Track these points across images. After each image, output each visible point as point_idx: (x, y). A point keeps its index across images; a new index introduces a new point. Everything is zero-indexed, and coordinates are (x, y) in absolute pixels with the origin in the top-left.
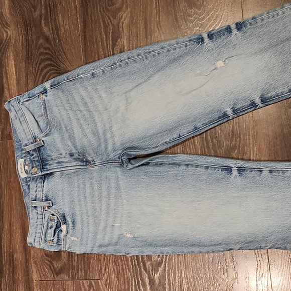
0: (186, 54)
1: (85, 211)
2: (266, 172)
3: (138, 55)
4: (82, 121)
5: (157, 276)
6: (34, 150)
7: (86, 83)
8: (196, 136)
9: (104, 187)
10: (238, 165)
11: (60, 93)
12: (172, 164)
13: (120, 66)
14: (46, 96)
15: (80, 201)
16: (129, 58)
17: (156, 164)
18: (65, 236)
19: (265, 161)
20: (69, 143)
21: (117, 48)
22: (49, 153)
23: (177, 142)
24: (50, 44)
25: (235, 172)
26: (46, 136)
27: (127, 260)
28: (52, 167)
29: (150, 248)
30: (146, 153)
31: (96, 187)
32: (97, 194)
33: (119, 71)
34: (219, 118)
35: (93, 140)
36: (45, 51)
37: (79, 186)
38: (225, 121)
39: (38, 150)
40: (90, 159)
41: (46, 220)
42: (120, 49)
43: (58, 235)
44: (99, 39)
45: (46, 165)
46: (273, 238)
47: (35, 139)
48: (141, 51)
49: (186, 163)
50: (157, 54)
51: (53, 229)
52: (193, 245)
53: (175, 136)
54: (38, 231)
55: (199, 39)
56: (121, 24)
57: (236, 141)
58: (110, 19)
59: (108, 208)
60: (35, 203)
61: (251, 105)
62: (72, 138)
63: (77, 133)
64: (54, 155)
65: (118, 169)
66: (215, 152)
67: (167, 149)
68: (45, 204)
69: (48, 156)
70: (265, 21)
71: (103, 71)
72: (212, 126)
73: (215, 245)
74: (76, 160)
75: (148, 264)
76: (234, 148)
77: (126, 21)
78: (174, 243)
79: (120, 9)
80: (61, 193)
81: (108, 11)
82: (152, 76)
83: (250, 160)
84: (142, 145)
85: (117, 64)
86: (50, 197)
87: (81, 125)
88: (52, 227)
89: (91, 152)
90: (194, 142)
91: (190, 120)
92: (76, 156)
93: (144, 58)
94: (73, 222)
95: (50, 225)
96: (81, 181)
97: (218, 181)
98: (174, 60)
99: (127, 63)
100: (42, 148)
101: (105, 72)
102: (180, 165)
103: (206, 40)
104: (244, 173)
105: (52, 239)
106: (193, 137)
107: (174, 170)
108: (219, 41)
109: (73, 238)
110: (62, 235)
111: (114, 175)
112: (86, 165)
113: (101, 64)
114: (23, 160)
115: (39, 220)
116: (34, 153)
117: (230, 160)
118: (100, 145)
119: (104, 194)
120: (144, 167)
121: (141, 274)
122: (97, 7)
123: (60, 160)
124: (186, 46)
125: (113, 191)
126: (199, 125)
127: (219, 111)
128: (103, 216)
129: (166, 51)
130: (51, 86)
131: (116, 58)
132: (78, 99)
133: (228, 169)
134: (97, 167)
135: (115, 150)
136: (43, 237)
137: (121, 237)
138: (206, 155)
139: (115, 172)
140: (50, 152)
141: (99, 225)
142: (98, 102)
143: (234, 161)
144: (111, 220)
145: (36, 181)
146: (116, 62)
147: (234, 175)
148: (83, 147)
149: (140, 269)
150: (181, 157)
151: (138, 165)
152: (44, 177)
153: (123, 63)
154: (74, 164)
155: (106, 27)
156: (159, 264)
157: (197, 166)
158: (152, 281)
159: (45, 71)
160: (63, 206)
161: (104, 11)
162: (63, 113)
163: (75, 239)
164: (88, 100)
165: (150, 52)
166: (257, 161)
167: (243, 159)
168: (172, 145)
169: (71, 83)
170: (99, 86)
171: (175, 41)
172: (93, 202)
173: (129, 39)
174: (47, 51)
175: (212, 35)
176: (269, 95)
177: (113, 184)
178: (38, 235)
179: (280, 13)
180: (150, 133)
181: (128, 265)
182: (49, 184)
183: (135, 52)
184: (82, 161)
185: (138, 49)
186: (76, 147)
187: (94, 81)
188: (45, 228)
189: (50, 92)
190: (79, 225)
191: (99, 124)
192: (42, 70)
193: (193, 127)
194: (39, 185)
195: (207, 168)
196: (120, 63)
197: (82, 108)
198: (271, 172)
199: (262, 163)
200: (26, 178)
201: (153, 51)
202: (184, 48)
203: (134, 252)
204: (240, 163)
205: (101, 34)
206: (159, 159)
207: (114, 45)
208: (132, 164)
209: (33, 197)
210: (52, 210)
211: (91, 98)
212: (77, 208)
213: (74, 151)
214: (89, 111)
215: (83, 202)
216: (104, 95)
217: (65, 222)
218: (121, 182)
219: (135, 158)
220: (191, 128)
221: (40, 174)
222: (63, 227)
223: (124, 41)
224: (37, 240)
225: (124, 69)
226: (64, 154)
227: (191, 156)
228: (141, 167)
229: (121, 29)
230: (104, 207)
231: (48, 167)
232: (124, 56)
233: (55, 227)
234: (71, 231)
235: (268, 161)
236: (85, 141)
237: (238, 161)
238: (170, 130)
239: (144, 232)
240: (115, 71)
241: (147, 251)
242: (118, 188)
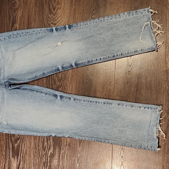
0: (45, 36)
2: (72, 99)
3: (22, 33)
5: (16, 145)
8: (45, 77)
10: (60, 95)
12: (30, 90)
13: (13, 37)
16: (17, 34)
17: (24, 89)
19: (73, 94)
21: (14, 28)
23: (34, 79)
25: (59, 98)
27: (3, 136)
29: (13, 130)
30: (18, 82)
33: (12, 39)
34: (55, 70)
38: (58, 72)
42: (15, 29)
44: (6, 22)
46: (71, 132)
48: (24, 31)
49: (37, 90)
50: (31, 34)
52: (34, 131)
53: (34, 76)
55: (51, 30)
56: (17, 16)
57: (62, 83)
58: (12, 13)
61: (70, 66)
65: (4, 89)
66: (52, 87)
67: (30, 82)
70: (82, 26)
71: (5, 39)
72: (52, 74)
73: (44, 133)
75: (13, 138)
76: (60, 86)
77: (20, 15)
78: (26, 129)
79: (17, 9)
81: (12, 9)
82: (27, 44)
83: (67, 93)
84: (18, 78)
85: (12, 36)
90: (43, 80)
91: (42, 69)
93: (25, 35)
97: (50, 101)
98: (39, 38)
99: (17, 36)
101: (6, 39)
102: (34, 91)
103: (54, 31)
104: (63, 99)
106: (43, 78)
107: (30, 93)
108: (60, 32)
111: (2, 91)
113: (4, 35)
117: (57, 92)
120: (16, 89)
121: (9, 143)
122: (7, 6)
124: (45, 32)
126: (45, 72)
127: (56, 67)
129: (35, 33)
131: (11, 33)
133: (56, 96)
135: (4, 79)
137: (1, 123)
138: (48, 88)
143: (59, 92)
146: (11, 35)
147: (58, 99)
149: (9, 140)
150: (36, 87)
151: (13, 88)
153: (15, 36)
155: (10, 16)
156: (18, 139)
157: (42, 92)
158: (13, 147)
161: (10, 9)
165: (28, 33)
166: (70, 94)
167: (64, 92)
168: (32, 80)
170: (2, 46)
171: (40, 29)
173: (20, 25)
175: (57, 29)
176: (79, 62)
179: (89, 24)
180: (23, 73)
181: (3, 138)
183: (21, 31)
185: (22, 30)
193: (42, 73)
195: (46, 94)
196: (13, 36)
198: (74, 100)
199: (71, 95)
201: (29, 32)
202: (44, 33)
203: (6, 132)
204: (62, 94)
205: (7, 20)
206: (25, 86)
207: (12, 26)
208: (11, 87)
216: (3, 51)
218: (5, 96)
219: (14, 84)
220: (41, 73)
223: (17, 25)
225: (15, 39)
227: (40, 87)
228: (15, 90)
229: (16, 19)
232: (15, 32)
235: (75, 94)
237: (61, 93)
238: (31, 73)
239: (12, 122)
240: (10, 40)
241: (13, 132)
242: (3, 98)
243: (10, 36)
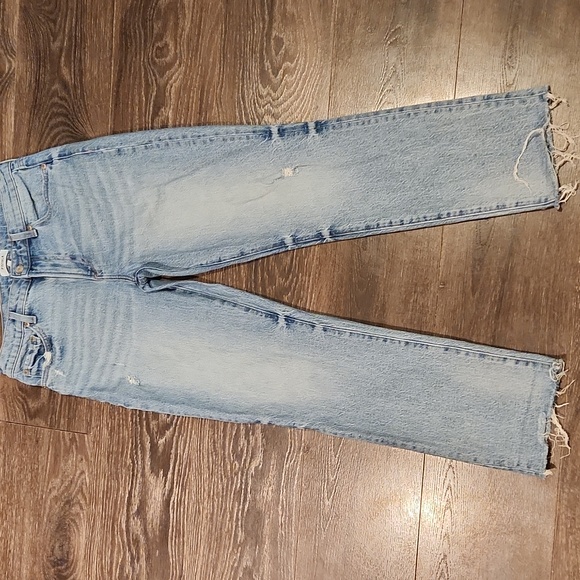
0: (247, 148)
1: (79, 338)
2: (319, 327)
3: (184, 137)
4: (94, 214)
5: (161, 441)
6: (23, 241)
7: (108, 161)
8: (244, 264)
9: (110, 311)
10: (287, 313)
11: (70, 169)
12: (204, 296)
13: (158, 146)
14: (51, 168)
15: (74, 323)
16: (170, 139)
17: (185, 292)
18: (49, 367)
19: (322, 314)
20: (72, 241)
21: (159, 120)
22: (43, 249)
23: (214, 268)
24: (68, 93)
25: (282, 322)
26: (42, 224)
27: (126, 414)
28: (44, 269)
29: (155, 403)
30: (172, 275)
31: (98, 308)
32: (98, 319)
33: (156, 152)
34: (275, 245)
35: (106, 243)
36: (60, 102)
37: (76, 302)
38: (281, 250)
39: (29, 241)
40: (96, 268)
41: (25, 341)
42: (163, 122)
43: (39, 364)
44: (137, 101)
45: (36, 265)
46: (312, 415)
47: (27, 225)
48: (189, 132)
49: (223, 297)
50: (208, 141)
51: (34, 354)
52: (212, 408)
53: (214, 259)
54: (12, 354)
55: (266, 132)
56: (168, 86)
57: (292, 280)
58: (154, 75)
59: (111, 340)
60: (14, 316)
61: (316, 236)
62: (76, 234)
63: (85, 228)
64: (50, 254)
65: (132, 289)
66: (264, 290)
67: (203, 274)
68: (26, 319)
69: (41, 253)
70: (353, 127)
71: (134, 149)
72: (264, 255)
73: (239, 413)
74: (78, 265)
75: (153, 424)
76: (287, 290)
77: (176, 84)
78: (190, 401)
79: (169, 66)
80: (50, 308)
81: (154, 63)
82: (198, 169)
83: (304, 309)
84: (170, 262)
85: (154, 144)
86: (35, 311)
87: (92, 218)
88: (32, 352)
89: (100, 259)
90: (240, 271)
91: (238, 241)
92: (79, 260)
93: (192, 143)
94: (62, 350)
95: (30, 349)
96: (80, 296)
97: (259, 328)
98: (230, 154)
99: (168, 145)
100: (33, 241)
101: (137, 150)
102: (213, 298)
103: (275, 135)
104: (292, 325)
105: (30, 368)
106: (239, 265)
107: (205, 305)
108: (291, 140)
109: (57, 372)
110: (44, 365)
111: (126, 296)
112: (91, 276)
113: (132, 138)
114: (7, 251)
115: (16, 340)
116: (22, 245)
117: (278, 305)
118: (113, 252)
119: (109, 319)
120: (166, 293)
121: (141, 435)
122: (140, 55)
123: (57, 262)
124: (248, 138)
125: (121, 318)
126: (247, 250)
127: (276, 236)
128: (103, 350)
129: (221, 139)
130: (60, 156)
131: (153, 135)
132: (92, 180)
133: (274, 316)
134: (104, 282)
135: (131, 263)
136: (19, 363)
137: (122, 381)
138: (251, 292)
139: (128, 294)
141: (96, 361)
142: (120, 190)
143: (283, 307)
144: (112, 357)
145: (20, 284)
146: (153, 140)
147: (280, 325)
148: (90, 250)
149: (142, 428)
150: (219, 289)
151: (158, 289)
152: (32, 281)
153: (162, 144)
154: (75, 271)
155: (147, 85)
156: (167, 426)
157: (235, 305)
158: (154, 446)
159: (56, 130)
160: (51, 325)
161: (149, 63)
162: (71, 197)
163: (61, 374)
164: (106, 186)
165: (199, 136)
166: (313, 312)
167: (296, 307)
168: (210, 269)
169: (88, 158)
170: (125, 168)
171: (234, 128)
172: (91, 329)
173: (176, 111)
174: (63, 103)
175: (284, 130)
176: (341, 228)
177: (122, 309)
178: (11, 360)
179: (372, 121)
180: (184, 248)
181: (127, 420)
182: (36, 293)
183: (179, 132)
184: (86, 269)
185: (185, 129)
186: (80, 248)
187: (118, 159)
188: (23, 351)
189: (57, 163)
190: (68, 356)
191: (117, 222)
192: (52, 128)
193: (238, 252)
194: (23, 291)
195: (248, 309)
196: (157, 142)
197: (96, 196)
198: (325, 330)
199: (317, 315)
200: (7, 278)
201: (204, 136)
202: (245, 141)
203: (136, 405)
204: (290, 312)
205: (140, 94)
206: (189, 285)
207: (156, 114)
208: (150, 287)
209: (12, 306)
210: (35, 329)
211: (112, 184)
212: (70, 333)
213: (77, 253)
214: (106, 201)
215: (78, 325)
216: (130, 183)
217: (51, 347)
218: (134, 308)
219: (159, 278)
220: (236, 252)
221: (26, 276)
222: (48, 355)
223: (169, 113)
224: (9, 365)
225: (163, 152)
226: (63, 255)
227: (232, 289)
228: (162, 293)
229: (167, 94)
230: (106, 337)
231: (38, 268)
232: (164, 134)
233: (36, 352)
234: (57, 362)
235: (327, 315)
236: (94, 242)
237: (288, 308)
238: (208, 250)
239: (153, 380)
240: (149, 152)
241: (153, 407)
242: (128, 316)
243: (150, 142)
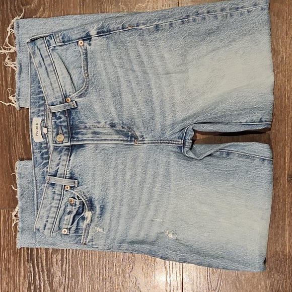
1: (119, 198)
3: (222, 10)
4: (134, 85)
6: (63, 112)
7: (146, 36)
9: (150, 172)
11: (111, 45)
13: (195, 20)
14: (90, 44)
15: (116, 184)
16: (208, 12)
18: (89, 225)
20: (113, 110)
22: (83, 118)
26: (80, 96)
28: (86, 137)
31: (139, 170)
32: (139, 179)
33: (192, 27)
35: (145, 111)
37: (116, 166)
39: (68, 112)
40: (138, 134)
41: (64, 202)
43: (78, 223)
45: (77, 133)
47: (66, 97)
48: (227, 5)
50: (246, 12)
51: (73, 215)
54: (51, 215)
59: (150, 199)
60: (53, 180)
63: (127, 98)
64: (90, 122)
68: (67, 183)
69: (81, 122)
71: (171, 25)
74: (118, 132)
80: (91, 172)
82: (234, 40)
85: (191, 18)
86: (76, 175)
87: (132, 89)
88: (70, 213)
89: (140, 124)
92: (119, 128)
93: (229, 15)
94: (102, 209)
95: (68, 210)
96: (119, 161)
99: (205, 19)
100: (73, 112)
101: (174, 25)
105: (69, 227)
109: (98, 229)
110: (83, 225)
111: (165, 159)
112: (131, 141)
115: (55, 201)
116: (62, 116)
118: (153, 118)
119: (149, 180)
123: (97, 130)
125: (160, 178)
128: (142, 208)
129: (260, 9)
130: (98, 33)
132: (133, 55)
134: (145, 146)
136: (57, 223)
137: (160, 236)
139: (167, 158)
140: (85, 118)
141: (134, 217)
142: (158, 63)
144: (151, 213)
145: (61, 152)
146: (191, 14)
148: (132, 118)
152: (71, 149)
153: (199, 18)
154: (116, 137)
160: (93, 188)
162: (110, 70)
163: (101, 230)
164: (145, 59)
165: (238, 8)
169: (127, 34)
170: (162, 43)
172: (132, 189)
177: (161, 171)
178: (50, 220)
182: (77, 159)
184: (126, 135)
186: (120, 115)
187: (158, 35)
188: (61, 212)
189: (97, 41)
190: (107, 215)
191: (154, 91)
194: (64, 158)
196: (195, 17)
197: (136, 68)
200: (41, 144)
201: (242, 8)
209: (52, 171)
210: (75, 192)
211: (150, 57)
212: (111, 193)
213: (116, 121)
214: (145, 72)
215: (119, 185)
216: (167, 56)
217: (92, 207)
218: (172, 170)
221: (69, 144)
222: (88, 214)
224: (49, 226)
225: (199, 26)
226: (103, 123)
230: (145, 196)
231: (80, 136)
232: (203, 8)
233: (75, 212)
234: (96, 220)
236: (135, 111)
240: (186, 27)
242: (167, 176)
243: (188, 16)
